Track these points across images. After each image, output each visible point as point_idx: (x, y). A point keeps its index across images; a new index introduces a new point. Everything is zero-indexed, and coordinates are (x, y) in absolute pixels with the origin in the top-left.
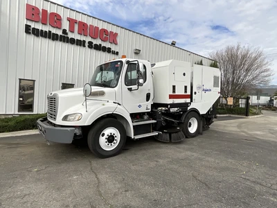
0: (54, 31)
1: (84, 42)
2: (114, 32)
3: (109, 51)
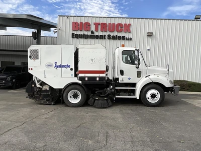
0: (86, 33)
1: (105, 36)
2: (128, 23)
3: (124, 38)
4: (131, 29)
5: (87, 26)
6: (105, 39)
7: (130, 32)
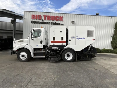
1: (49, 22)
2: (61, 16)
3: (59, 24)
4: (63, 19)
5: (40, 17)
6: (49, 24)
7: (62, 21)
